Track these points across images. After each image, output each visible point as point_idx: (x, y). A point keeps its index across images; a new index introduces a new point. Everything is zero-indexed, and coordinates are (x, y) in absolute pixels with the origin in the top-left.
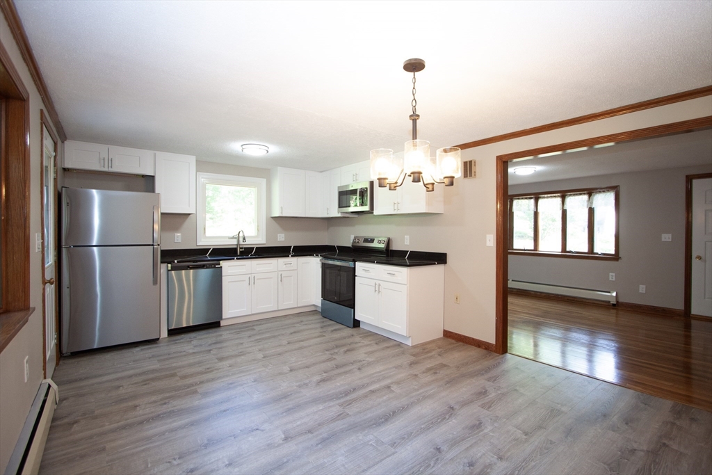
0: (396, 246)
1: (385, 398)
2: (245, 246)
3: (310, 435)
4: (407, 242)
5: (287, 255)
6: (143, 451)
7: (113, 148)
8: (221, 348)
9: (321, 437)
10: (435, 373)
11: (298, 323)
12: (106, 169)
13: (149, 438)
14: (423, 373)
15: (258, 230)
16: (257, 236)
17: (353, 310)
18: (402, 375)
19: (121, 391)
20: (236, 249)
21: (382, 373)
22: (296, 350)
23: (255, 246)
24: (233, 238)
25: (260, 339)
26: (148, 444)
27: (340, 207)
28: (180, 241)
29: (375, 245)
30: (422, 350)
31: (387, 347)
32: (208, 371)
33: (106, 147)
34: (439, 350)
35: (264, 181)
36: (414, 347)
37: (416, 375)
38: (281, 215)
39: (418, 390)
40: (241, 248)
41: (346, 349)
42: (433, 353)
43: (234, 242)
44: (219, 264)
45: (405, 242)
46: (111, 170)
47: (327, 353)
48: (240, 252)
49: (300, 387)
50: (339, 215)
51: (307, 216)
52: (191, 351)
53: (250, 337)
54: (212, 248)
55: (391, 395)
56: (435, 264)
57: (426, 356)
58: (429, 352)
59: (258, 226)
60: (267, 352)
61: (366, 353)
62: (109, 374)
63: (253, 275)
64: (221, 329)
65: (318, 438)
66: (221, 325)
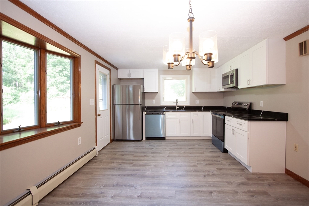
0: (255, 108)
1: (203, 198)
2: (179, 106)
3: (149, 200)
4: (262, 105)
5: (195, 110)
6: (99, 179)
7: (131, 70)
8: (157, 148)
9: (152, 203)
10: (253, 196)
11: (196, 144)
12: (129, 78)
13: (104, 175)
14: (244, 192)
15: (186, 99)
16: (186, 102)
17: (223, 142)
18: (226, 189)
19: (116, 156)
20: (176, 107)
21: (215, 183)
22: (184, 157)
23: (185, 106)
24: (175, 102)
25: (174, 148)
26: (102, 177)
27: (223, 85)
28: (154, 103)
29: (242, 106)
30: (260, 178)
31: (234, 169)
32: (144, 156)
33: (129, 70)
34: (272, 181)
35: (189, 76)
36: (253, 174)
37: (237, 192)
38: (195, 91)
39: (228, 202)
40: (177, 107)
41: (208, 163)
42: (266, 182)
43: (175, 104)
44: (164, 113)
45: (261, 105)
46: (131, 78)
47: (197, 162)
48: (177, 108)
49: (168, 175)
50: (223, 90)
51: (209, 91)
52: (147, 147)
53: (172, 146)
54: (166, 106)
55: (208, 198)
56: (275, 120)
57: (256, 182)
58: (263, 180)
59: (186, 97)
60: (171, 155)
61: (217, 168)
62: (118, 149)
63: (179, 119)
64: (166, 140)
65: (151, 203)
66: (166, 139)
